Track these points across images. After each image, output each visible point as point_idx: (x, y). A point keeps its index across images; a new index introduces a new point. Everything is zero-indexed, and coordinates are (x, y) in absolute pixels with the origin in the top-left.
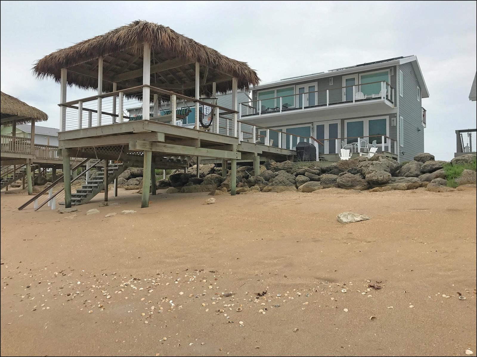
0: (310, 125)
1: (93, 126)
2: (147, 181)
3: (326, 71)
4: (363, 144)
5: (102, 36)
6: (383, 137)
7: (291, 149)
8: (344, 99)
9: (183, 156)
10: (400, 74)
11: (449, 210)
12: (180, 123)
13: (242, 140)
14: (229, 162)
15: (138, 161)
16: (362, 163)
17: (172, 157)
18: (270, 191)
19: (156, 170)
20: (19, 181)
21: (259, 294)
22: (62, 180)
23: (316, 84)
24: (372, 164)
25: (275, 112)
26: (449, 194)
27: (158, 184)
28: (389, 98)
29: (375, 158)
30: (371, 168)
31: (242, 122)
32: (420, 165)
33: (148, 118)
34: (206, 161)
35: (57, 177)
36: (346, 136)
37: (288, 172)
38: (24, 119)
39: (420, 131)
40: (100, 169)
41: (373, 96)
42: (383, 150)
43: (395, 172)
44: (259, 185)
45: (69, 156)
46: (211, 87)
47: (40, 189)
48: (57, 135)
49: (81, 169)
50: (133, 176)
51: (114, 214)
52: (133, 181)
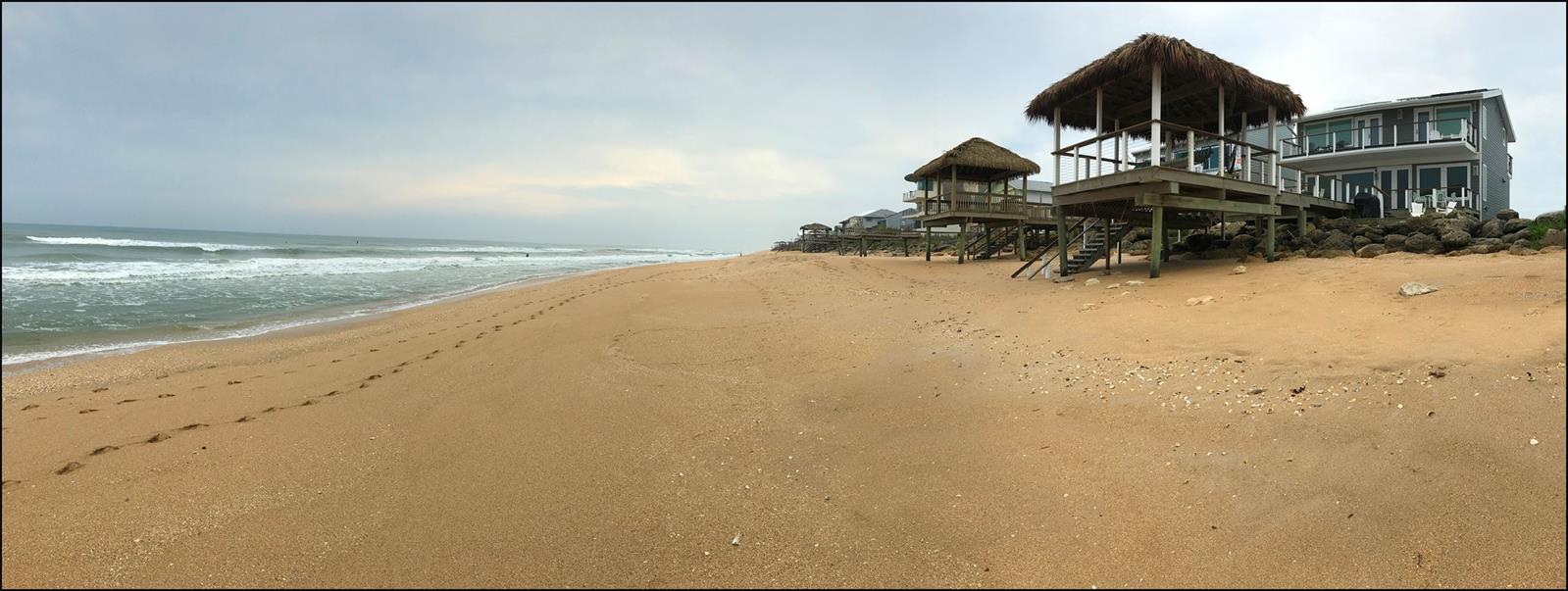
0: (1373, 170)
1: (1091, 176)
2: (1157, 245)
3: (1394, 101)
4: (1440, 197)
5: (1100, 60)
6: (1463, 189)
7: (1348, 201)
8: (1416, 139)
9: (1203, 212)
10: (1484, 111)
11: (1527, 277)
12: (1200, 168)
13: (1283, 189)
14: (1265, 218)
15: (1146, 219)
16: (1437, 221)
17: (1190, 214)
18: (1319, 256)
19: (1169, 231)
20: (1011, 245)
21: (1295, 391)
22: (1056, 244)
23: (1380, 117)
24: (1449, 222)
25: (1327, 152)
26: (1531, 257)
27: (1171, 248)
28: (1471, 140)
29: (1453, 215)
30: (1448, 227)
31: (1284, 165)
32: (1503, 224)
33: (1158, 163)
34: (1233, 218)
35: (1051, 240)
36: (1418, 187)
37: (1343, 232)
38: (1015, 174)
39: (1505, 182)
40: (1099, 229)
41: (1452, 137)
42: (1463, 205)
43: (1476, 231)
44: (1305, 249)
45: (1064, 215)
46: (1240, 118)
47: (1034, 254)
48: (1050, 190)
49: (1077, 229)
50: (1140, 238)
51: (1118, 285)
52: (1140, 245)
